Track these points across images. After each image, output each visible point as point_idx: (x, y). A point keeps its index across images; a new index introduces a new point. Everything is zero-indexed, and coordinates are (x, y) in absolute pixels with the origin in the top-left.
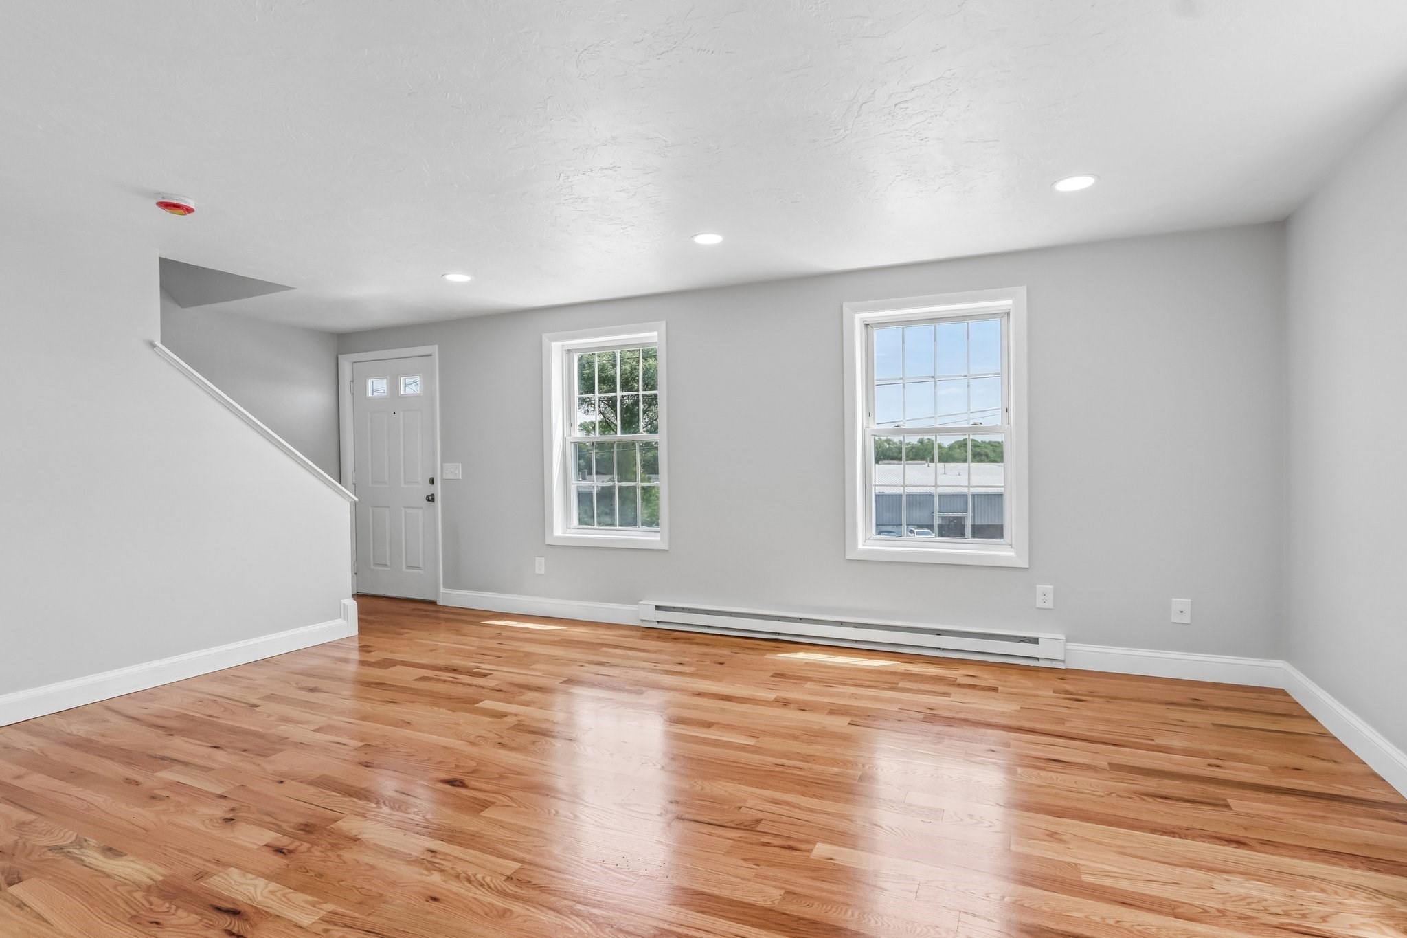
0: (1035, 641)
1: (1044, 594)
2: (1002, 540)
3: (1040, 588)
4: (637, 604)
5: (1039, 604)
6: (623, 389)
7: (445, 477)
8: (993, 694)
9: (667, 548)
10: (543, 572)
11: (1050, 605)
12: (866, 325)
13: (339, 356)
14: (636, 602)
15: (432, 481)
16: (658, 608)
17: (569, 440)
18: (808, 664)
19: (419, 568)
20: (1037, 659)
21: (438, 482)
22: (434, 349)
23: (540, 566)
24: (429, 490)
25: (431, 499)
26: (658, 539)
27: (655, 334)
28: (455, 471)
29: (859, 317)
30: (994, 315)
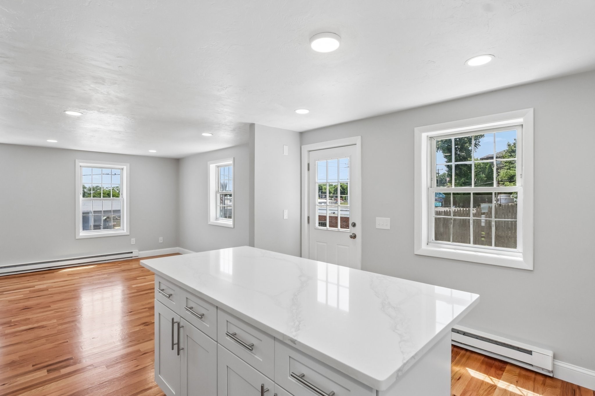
0: (132, 252)
1: (133, 241)
3: (132, 239)
5: (132, 244)
11: (134, 243)
12: (80, 166)
20: (132, 257)
30: (119, 169)
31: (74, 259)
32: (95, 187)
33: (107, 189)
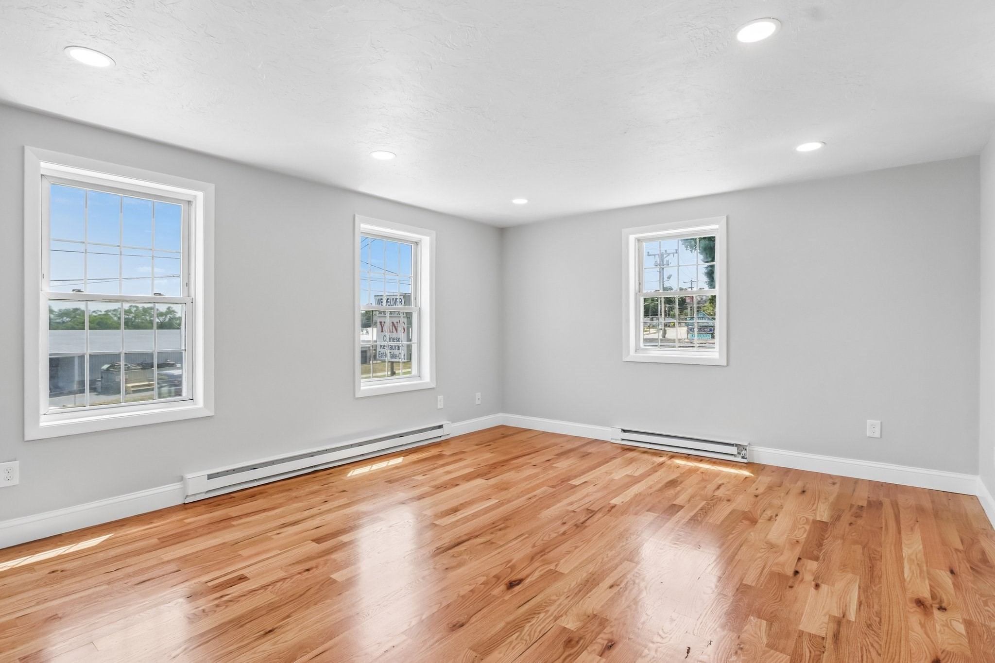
0: (441, 427)
1: (440, 401)
3: (439, 398)
5: (439, 407)
11: (442, 407)
20: (440, 437)
31: (352, 446)
32: (71, 310)
33: (94, 314)
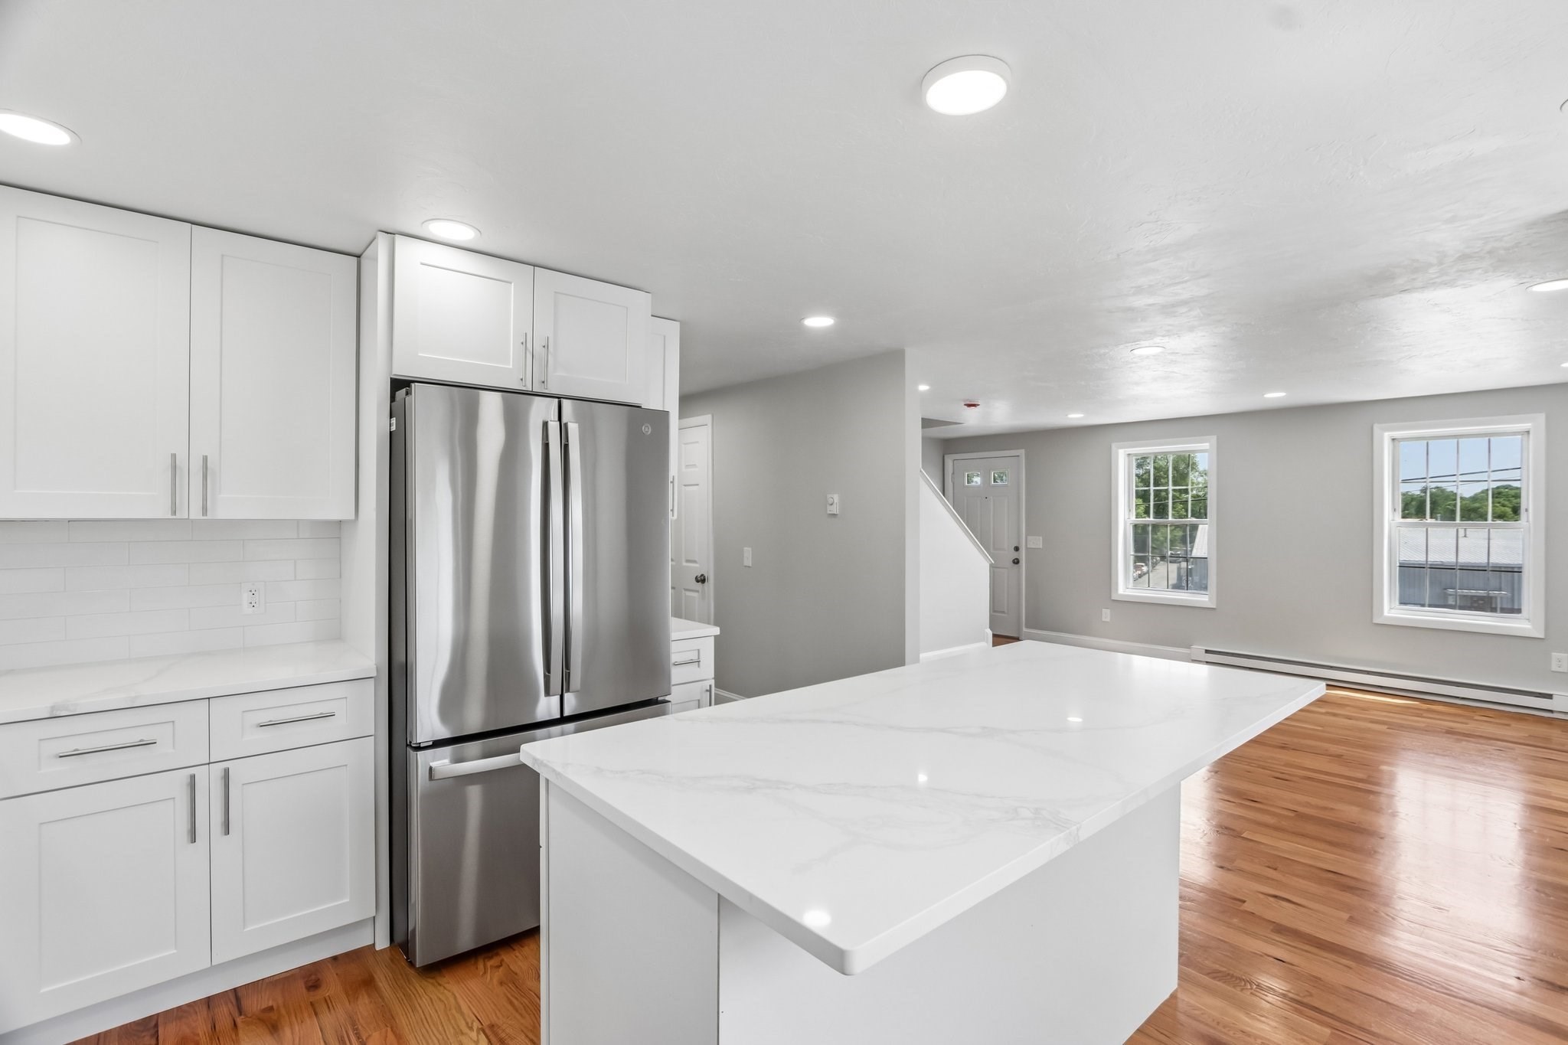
0: (1550, 696)
1: (1559, 661)
2: (1520, 615)
3: (1556, 655)
4: (1189, 648)
5: (1554, 668)
6: (1175, 483)
7: (1028, 546)
8: (1507, 727)
9: (1214, 607)
10: (1108, 620)
11: (1563, 669)
12: (1393, 439)
13: (946, 456)
14: (1189, 647)
15: (1017, 549)
16: (1207, 651)
17: (1129, 522)
18: (1343, 698)
19: (1003, 612)
20: (1551, 711)
21: (1023, 550)
22: (1022, 452)
23: (1106, 615)
24: (1015, 555)
25: (1016, 562)
26: (1207, 600)
27: (1207, 444)
28: (1037, 542)
29: (1387, 436)
30: (1515, 433)
